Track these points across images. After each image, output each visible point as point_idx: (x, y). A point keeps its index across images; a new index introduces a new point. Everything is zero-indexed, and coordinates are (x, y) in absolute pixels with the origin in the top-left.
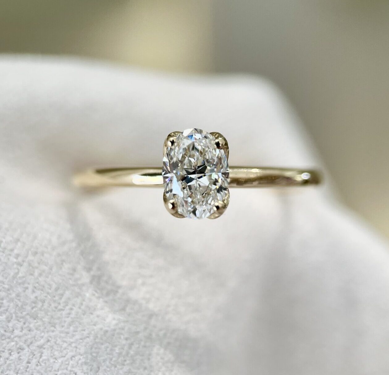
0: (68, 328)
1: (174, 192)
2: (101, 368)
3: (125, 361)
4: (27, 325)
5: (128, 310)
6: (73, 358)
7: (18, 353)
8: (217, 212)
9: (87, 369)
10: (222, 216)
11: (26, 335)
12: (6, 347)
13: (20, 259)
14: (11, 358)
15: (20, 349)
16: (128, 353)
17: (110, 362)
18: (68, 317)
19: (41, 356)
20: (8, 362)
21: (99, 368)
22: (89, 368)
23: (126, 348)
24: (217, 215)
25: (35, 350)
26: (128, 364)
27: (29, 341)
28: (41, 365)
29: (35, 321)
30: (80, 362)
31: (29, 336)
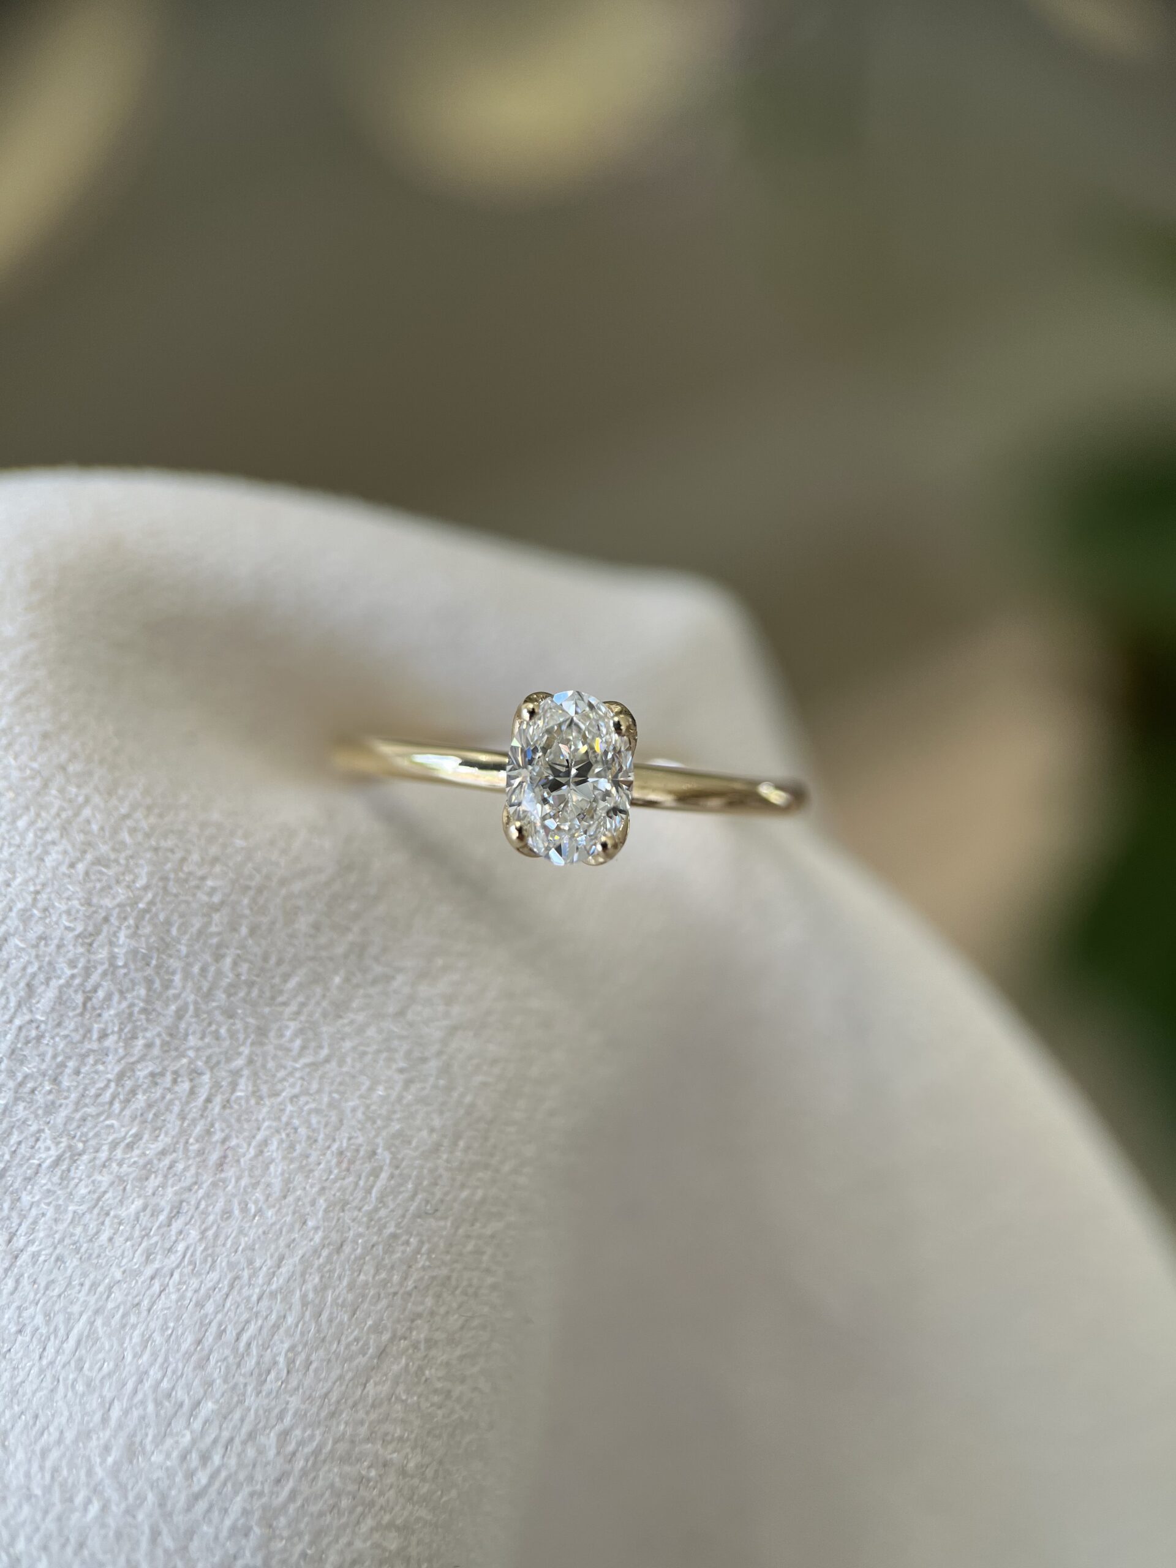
0: (291, 1040)
1: (523, 809)
2: (345, 1121)
3: (394, 1112)
4: (213, 1027)
5: (410, 1016)
6: (295, 1100)
7: (191, 1080)
8: (602, 854)
9: (319, 1122)
10: (611, 863)
11: (209, 1046)
12: (169, 1065)
13: (216, 899)
14: (177, 1088)
15: (196, 1072)
16: (400, 1098)
17: (364, 1113)
18: (294, 1020)
19: (233, 1091)
20: (169, 1097)
21: (341, 1121)
22: (323, 1121)
23: (398, 1087)
24: (601, 860)
25: (223, 1079)
26: (398, 1120)
27: (214, 1060)
28: (231, 1107)
29: (232, 1021)
30: (306, 1108)
31: (217, 1050)
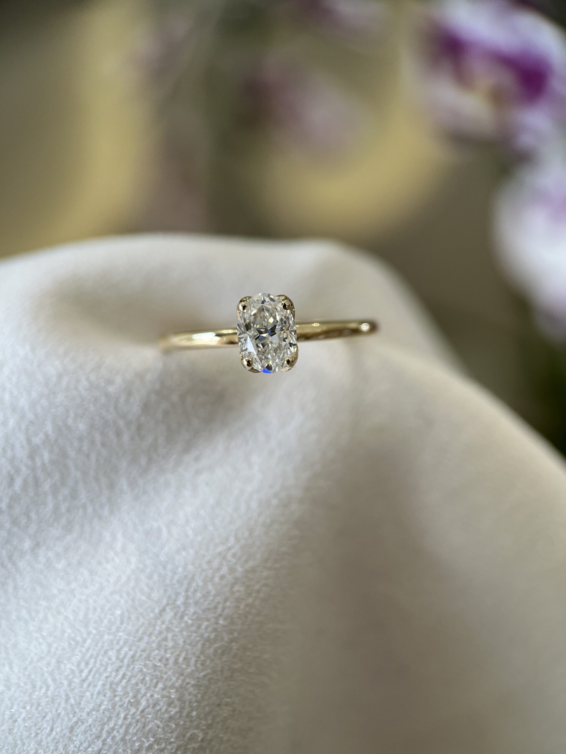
1: (248, 351)
10: (293, 369)
24: (288, 368)
